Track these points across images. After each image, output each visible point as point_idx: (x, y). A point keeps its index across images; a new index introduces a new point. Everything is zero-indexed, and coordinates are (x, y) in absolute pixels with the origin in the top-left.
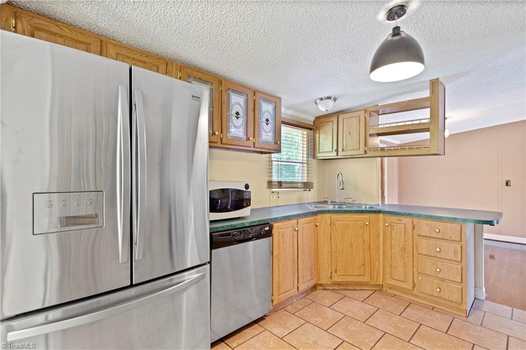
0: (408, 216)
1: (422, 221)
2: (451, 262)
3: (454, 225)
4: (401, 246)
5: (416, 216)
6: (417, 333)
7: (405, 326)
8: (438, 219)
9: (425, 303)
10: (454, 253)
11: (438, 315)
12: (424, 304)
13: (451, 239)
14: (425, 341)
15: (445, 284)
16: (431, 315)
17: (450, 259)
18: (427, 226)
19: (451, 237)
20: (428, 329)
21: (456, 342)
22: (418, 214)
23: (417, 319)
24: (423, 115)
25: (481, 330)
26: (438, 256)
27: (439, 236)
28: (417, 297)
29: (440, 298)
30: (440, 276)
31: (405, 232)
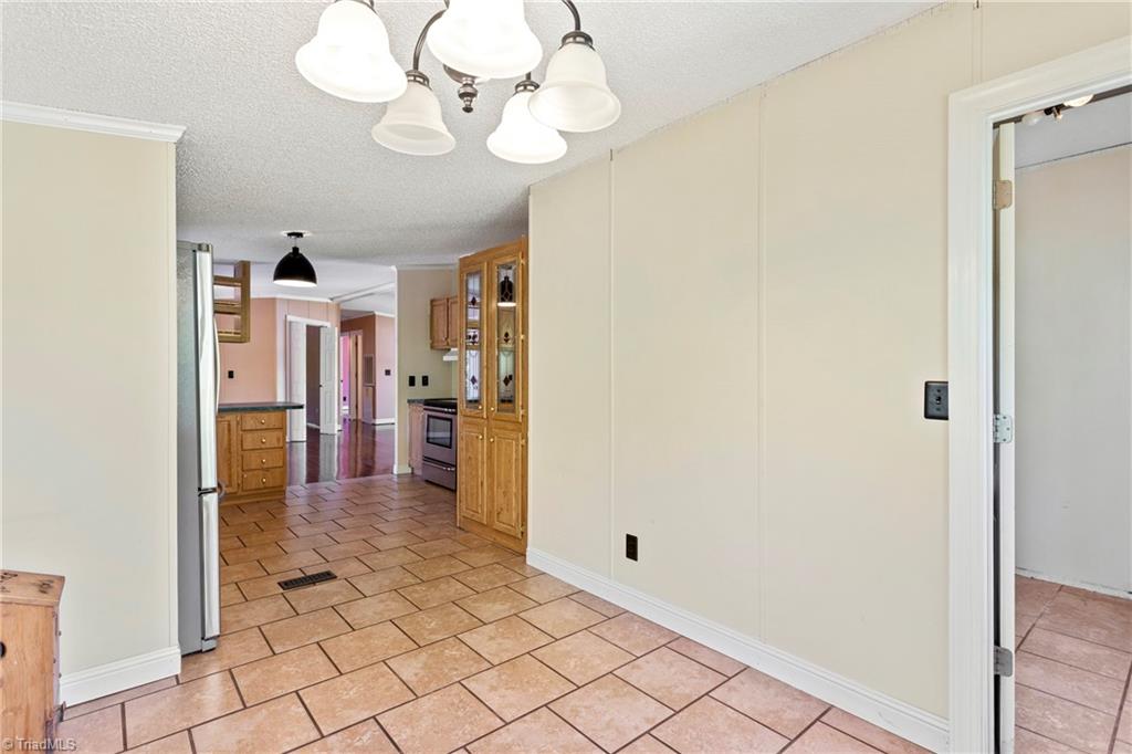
0: (233, 411)
1: (248, 415)
2: (275, 450)
5: (242, 410)
8: (264, 410)
9: (249, 501)
10: (277, 440)
13: (275, 427)
15: (268, 473)
17: (274, 446)
18: (252, 419)
19: (274, 425)
22: (243, 408)
26: (263, 446)
27: (264, 427)
28: (241, 497)
29: (265, 488)
30: (265, 466)
31: (229, 430)
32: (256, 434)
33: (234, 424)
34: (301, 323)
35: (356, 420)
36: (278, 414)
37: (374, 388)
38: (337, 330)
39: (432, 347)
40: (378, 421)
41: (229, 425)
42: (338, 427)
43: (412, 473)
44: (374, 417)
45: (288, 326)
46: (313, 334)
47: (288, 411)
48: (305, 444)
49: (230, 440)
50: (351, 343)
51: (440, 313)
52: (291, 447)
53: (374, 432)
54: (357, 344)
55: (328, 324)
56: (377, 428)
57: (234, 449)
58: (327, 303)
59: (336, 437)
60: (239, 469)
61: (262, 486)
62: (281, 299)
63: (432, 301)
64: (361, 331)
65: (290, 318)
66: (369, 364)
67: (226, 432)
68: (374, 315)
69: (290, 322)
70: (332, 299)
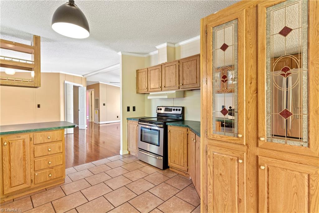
0: (27, 132)
1: (38, 134)
2: (57, 154)
3: (58, 131)
4: (20, 157)
5: (33, 131)
6: (55, 208)
7: (45, 210)
8: (49, 130)
9: (39, 189)
10: (59, 148)
11: (52, 191)
12: (39, 191)
13: (57, 140)
14: (63, 207)
15: (53, 169)
16: (49, 193)
17: (57, 152)
18: (41, 136)
19: (57, 139)
20: (57, 201)
21: (74, 196)
22: (34, 130)
23: (46, 201)
24: (28, 58)
25: (75, 184)
26: (49, 153)
27: (50, 141)
28: (33, 189)
29: (51, 179)
30: (50, 166)
31: (24, 145)
32: (44, 146)
33: (27, 141)
34: (71, 84)
35: (92, 122)
36: (59, 132)
37: (99, 110)
38: (85, 88)
39: (137, 93)
40: (101, 123)
41: (24, 142)
42: (86, 126)
43: (129, 154)
44: (99, 121)
45: (65, 85)
46: (76, 88)
47: (66, 129)
48: (73, 134)
49: (24, 152)
50: (89, 94)
51: (143, 76)
52: (67, 137)
53: (99, 127)
54: (92, 94)
55: (82, 86)
56: (101, 125)
57: (28, 158)
58: (81, 77)
59: (85, 130)
60: (32, 170)
61: (48, 179)
62: (61, 73)
63: (137, 71)
64: (93, 89)
65: (66, 82)
66: (97, 101)
67: (22, 146)
68: (99, 83)
69: (66, 84)
70: (83, 76)
